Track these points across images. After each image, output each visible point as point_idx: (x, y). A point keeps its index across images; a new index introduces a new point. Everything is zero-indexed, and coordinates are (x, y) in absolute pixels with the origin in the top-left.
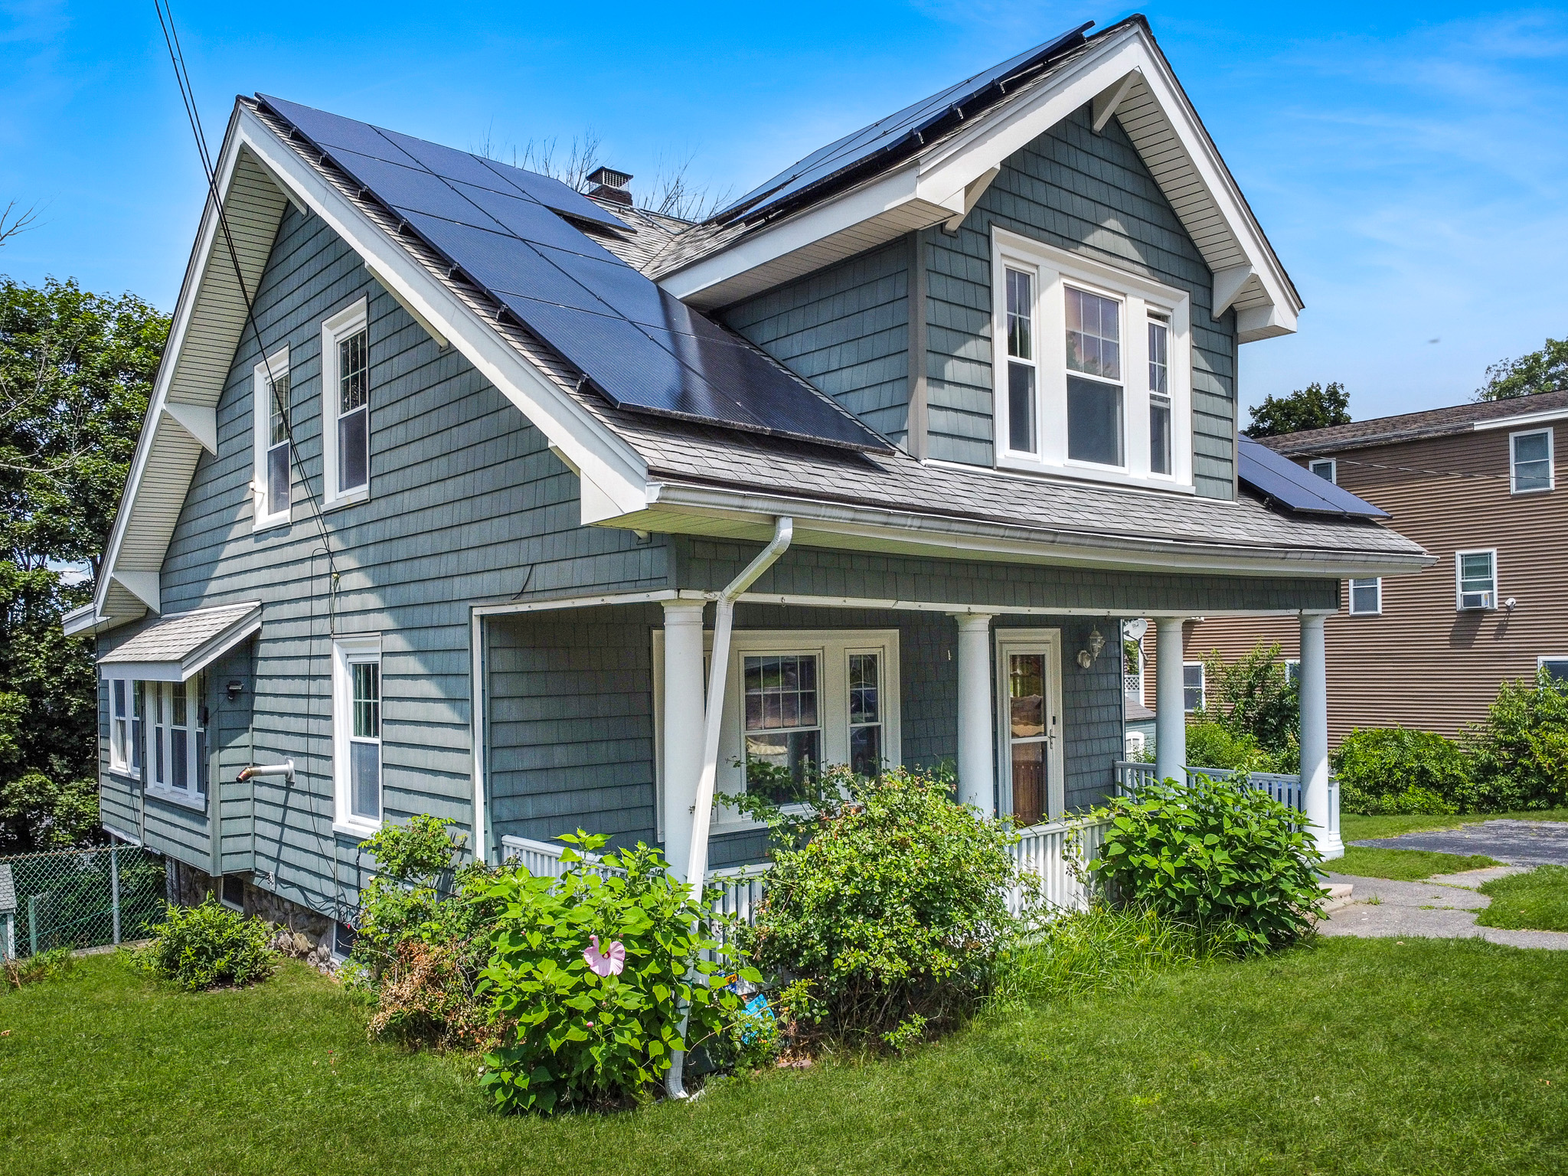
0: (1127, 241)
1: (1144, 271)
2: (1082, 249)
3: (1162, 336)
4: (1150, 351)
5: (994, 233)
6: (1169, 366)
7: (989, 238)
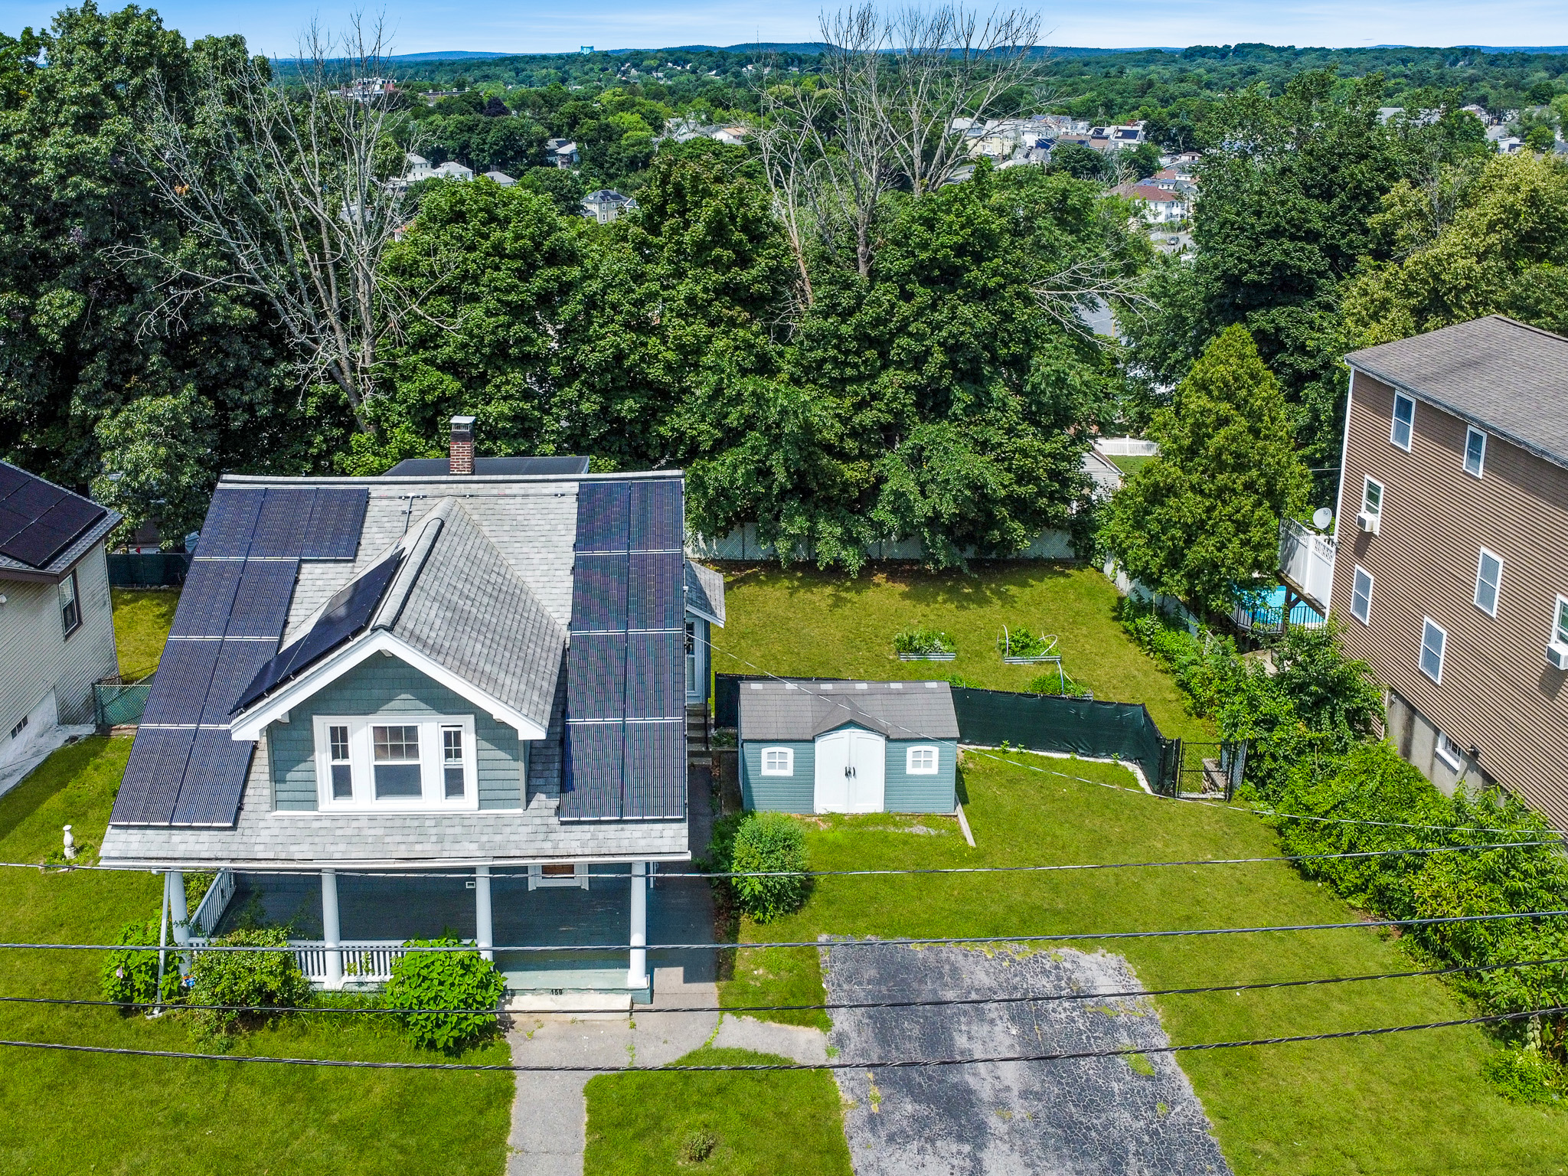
1: (434, 711)
2: (380, 712)
3: (458, 735)
4: (447, 743)
5: (315, 718)
6: (463, 747)
7: (311, 721)
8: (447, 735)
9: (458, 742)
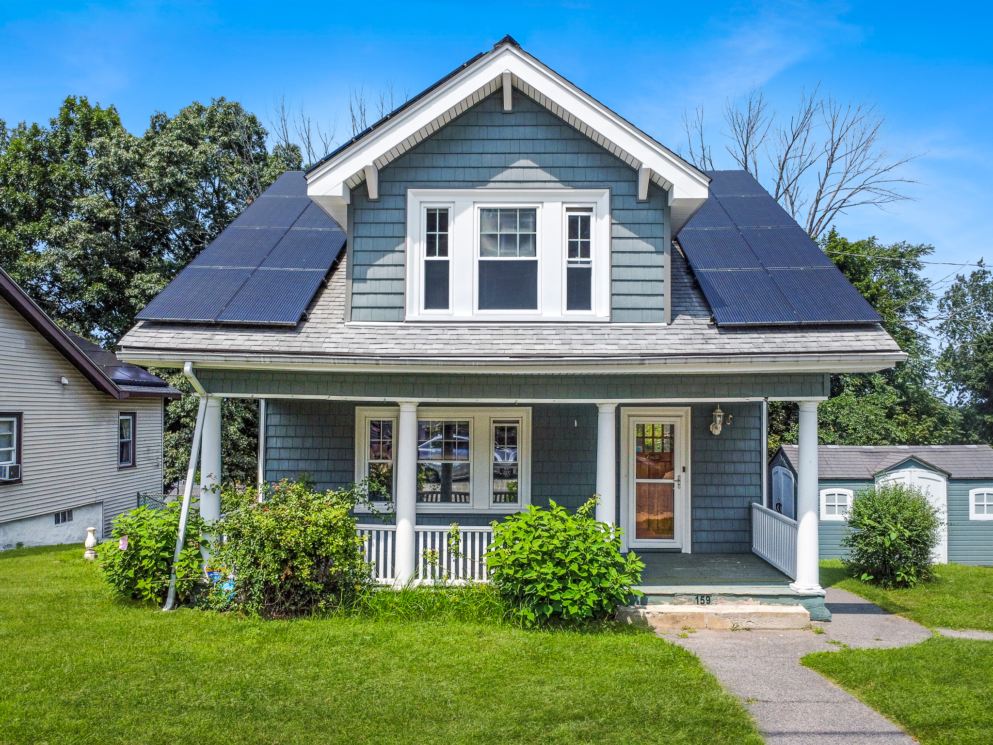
0: (539, 170)
1: (559, 185)
2: (491, 185)
3: (586, 221)
4: (573, 233)
5: (410, 192)
6: (592, 240)
7: (405, 196)
8: (573, 221)
9: (586, 234)
